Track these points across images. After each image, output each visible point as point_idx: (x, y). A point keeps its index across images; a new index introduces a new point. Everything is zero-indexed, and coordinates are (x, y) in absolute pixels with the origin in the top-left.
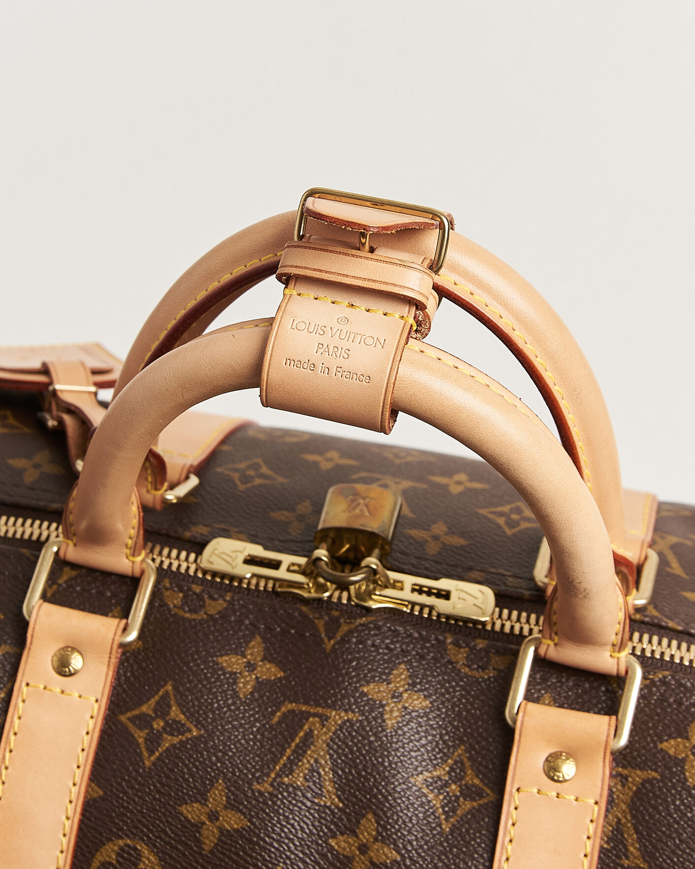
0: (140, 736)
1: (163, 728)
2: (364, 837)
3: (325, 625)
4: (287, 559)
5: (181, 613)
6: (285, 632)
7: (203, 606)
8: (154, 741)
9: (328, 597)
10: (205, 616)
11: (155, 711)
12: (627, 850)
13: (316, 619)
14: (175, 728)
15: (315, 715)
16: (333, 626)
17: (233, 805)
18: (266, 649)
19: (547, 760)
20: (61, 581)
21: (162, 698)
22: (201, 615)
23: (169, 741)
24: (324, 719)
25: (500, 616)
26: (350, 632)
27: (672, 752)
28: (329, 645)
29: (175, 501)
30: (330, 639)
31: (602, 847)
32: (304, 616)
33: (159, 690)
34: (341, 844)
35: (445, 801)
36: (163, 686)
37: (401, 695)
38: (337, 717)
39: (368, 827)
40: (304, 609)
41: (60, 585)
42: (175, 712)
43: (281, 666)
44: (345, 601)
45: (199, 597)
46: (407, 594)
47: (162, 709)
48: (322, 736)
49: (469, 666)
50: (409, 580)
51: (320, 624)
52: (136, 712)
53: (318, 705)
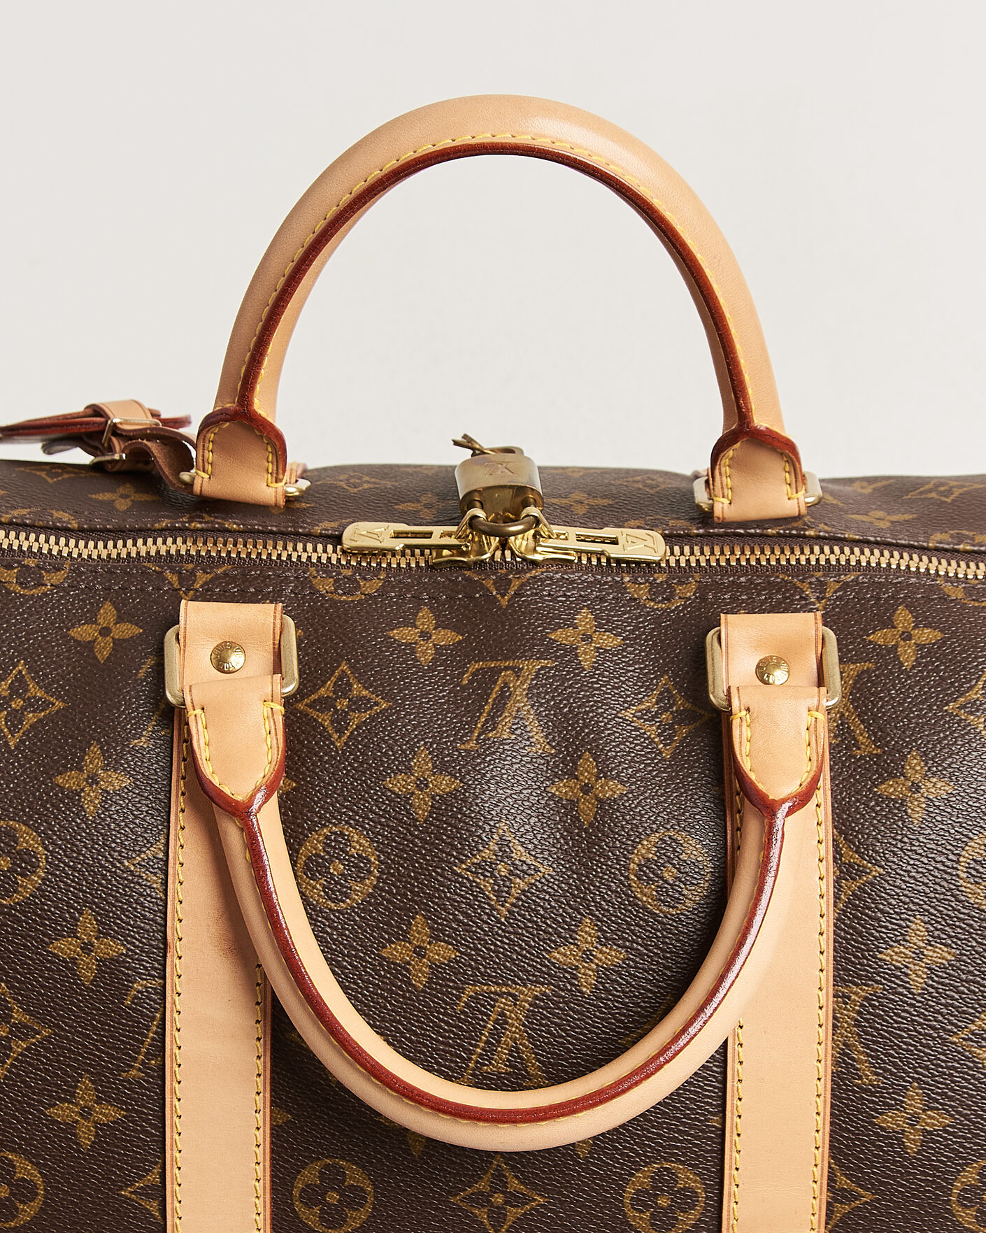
0: (325, 719)
1: (348, 707)
2: (585, 777)
3: (494, 584)
4: (437, 530)
5: (336, 597)
6: (450, 598)
7: (359, 587)
8: (340, 722)
9: (490, 558)
10: (363, 597)
11: (335, 692)
12: (857, 741)
13: (483, 580)
14: (358, 704)
15: (507, 668)
16: (502, 584)
17: (442, 768)
18: (437, 617)
19: (758, 666)
20: (197, 586)
21: (340, 678)
22: (358, 596)
23: (356, 719)
24: (517, 672)
25: (672, 553)
26: (523, 585)
27: (881, 642)
28: (504, 602)
29: (297, 494)
30: (503, 595)
31: (830, 744)
32: (469, 580)
33: (333, 672)
34: (561, 788)
35: (659, 731)
36: (337, 668)
37: (591, 637)
38: (531, 667)
39: (587, 765)
40: (468, 573)
41: (196, 590)
42: (357, 689)
43: (457, 629)
44: (509, 559)
45: (350, 579)
46: (573, 544)
47: (343, 688)
48: (520, 690)
49: (652, 600)
50: (573, 532)
51: (489, 584)
52: (313, 697)
53: (506, 659)
